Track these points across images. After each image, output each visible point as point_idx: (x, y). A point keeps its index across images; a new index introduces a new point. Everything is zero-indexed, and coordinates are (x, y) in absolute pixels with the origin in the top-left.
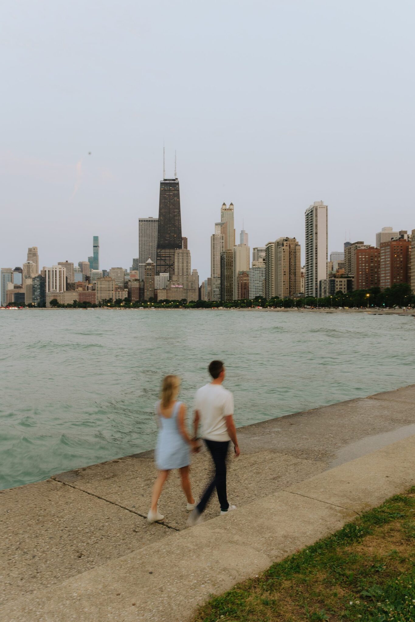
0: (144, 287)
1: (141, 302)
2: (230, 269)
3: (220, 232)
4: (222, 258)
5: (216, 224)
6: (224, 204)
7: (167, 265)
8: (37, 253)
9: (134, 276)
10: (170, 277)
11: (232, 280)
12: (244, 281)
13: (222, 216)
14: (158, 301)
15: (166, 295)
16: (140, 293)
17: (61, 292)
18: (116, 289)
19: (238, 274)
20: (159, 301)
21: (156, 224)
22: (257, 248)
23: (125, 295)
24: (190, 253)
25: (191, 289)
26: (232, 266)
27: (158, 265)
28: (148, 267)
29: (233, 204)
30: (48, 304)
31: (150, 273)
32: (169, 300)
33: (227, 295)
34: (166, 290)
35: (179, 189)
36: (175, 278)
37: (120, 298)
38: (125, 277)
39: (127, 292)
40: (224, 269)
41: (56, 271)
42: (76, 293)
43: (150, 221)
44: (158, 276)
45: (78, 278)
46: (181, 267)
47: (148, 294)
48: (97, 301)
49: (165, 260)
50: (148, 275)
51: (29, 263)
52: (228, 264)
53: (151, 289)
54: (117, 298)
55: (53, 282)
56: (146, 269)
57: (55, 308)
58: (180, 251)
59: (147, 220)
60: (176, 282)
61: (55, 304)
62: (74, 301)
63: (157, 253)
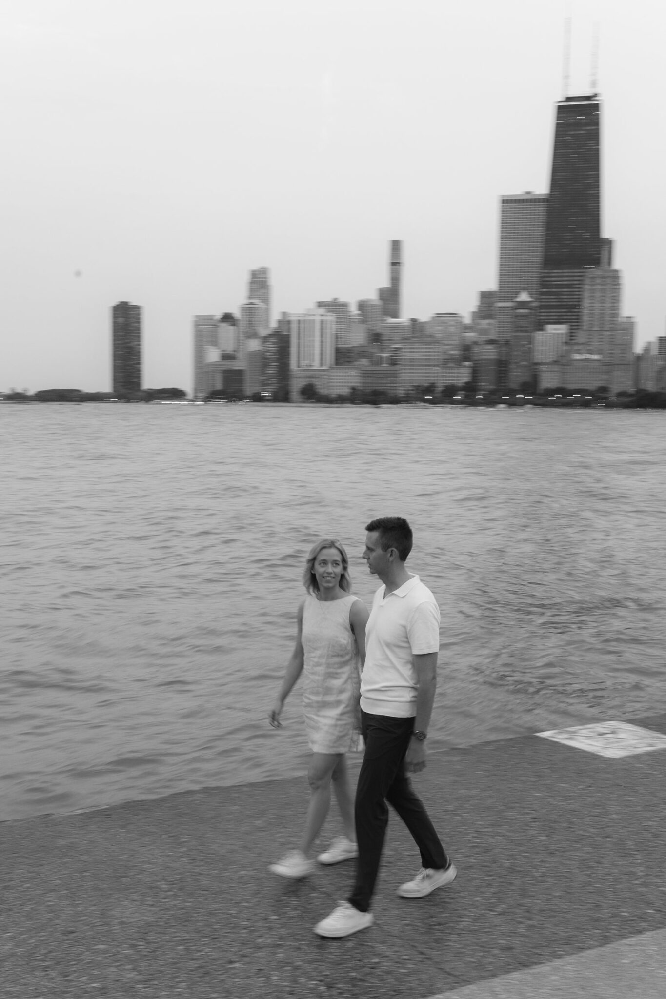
0: (509, 359)
1: (500, 393)
7: (564, 307)
8: (268, 282)
9: (484, 332)
14: (540, 391)
15: (559, 378)
16: (498, 372)
17: (323, 368)
18: (445, 362)
20: (543, 390)
21: (541, 209)
23: (465, 376)
24: (620, 277)
25: (617, 362)
27: (544, 307)
28: (519, 311)
30: (295, 394)
31: (525, 324)
32: (567, 389)
34: (559, 366)
35: (599, 119)
36: (581, 337)
37: (454, 382)
38: (466, 334)
39: (469, 370)
41: (313, 321)
42: (356, 371)
43: (525, 201)
44: (542, 332)
45: (357, 338)
46: (597, 311)
47: (517, 376)
48: (401, 388)
49: (559, 293)
50: (519, 331)
51: (251, 304)
53: (524, 363)
54: (447, 383)
55: (307, 346)
56: (514, 316)
57: (311, 403)
58: (598, 272)
59: (520, 198)
60: (584, 346)
61: (311, 395)
62: (351, 388)
63: (542, 277)
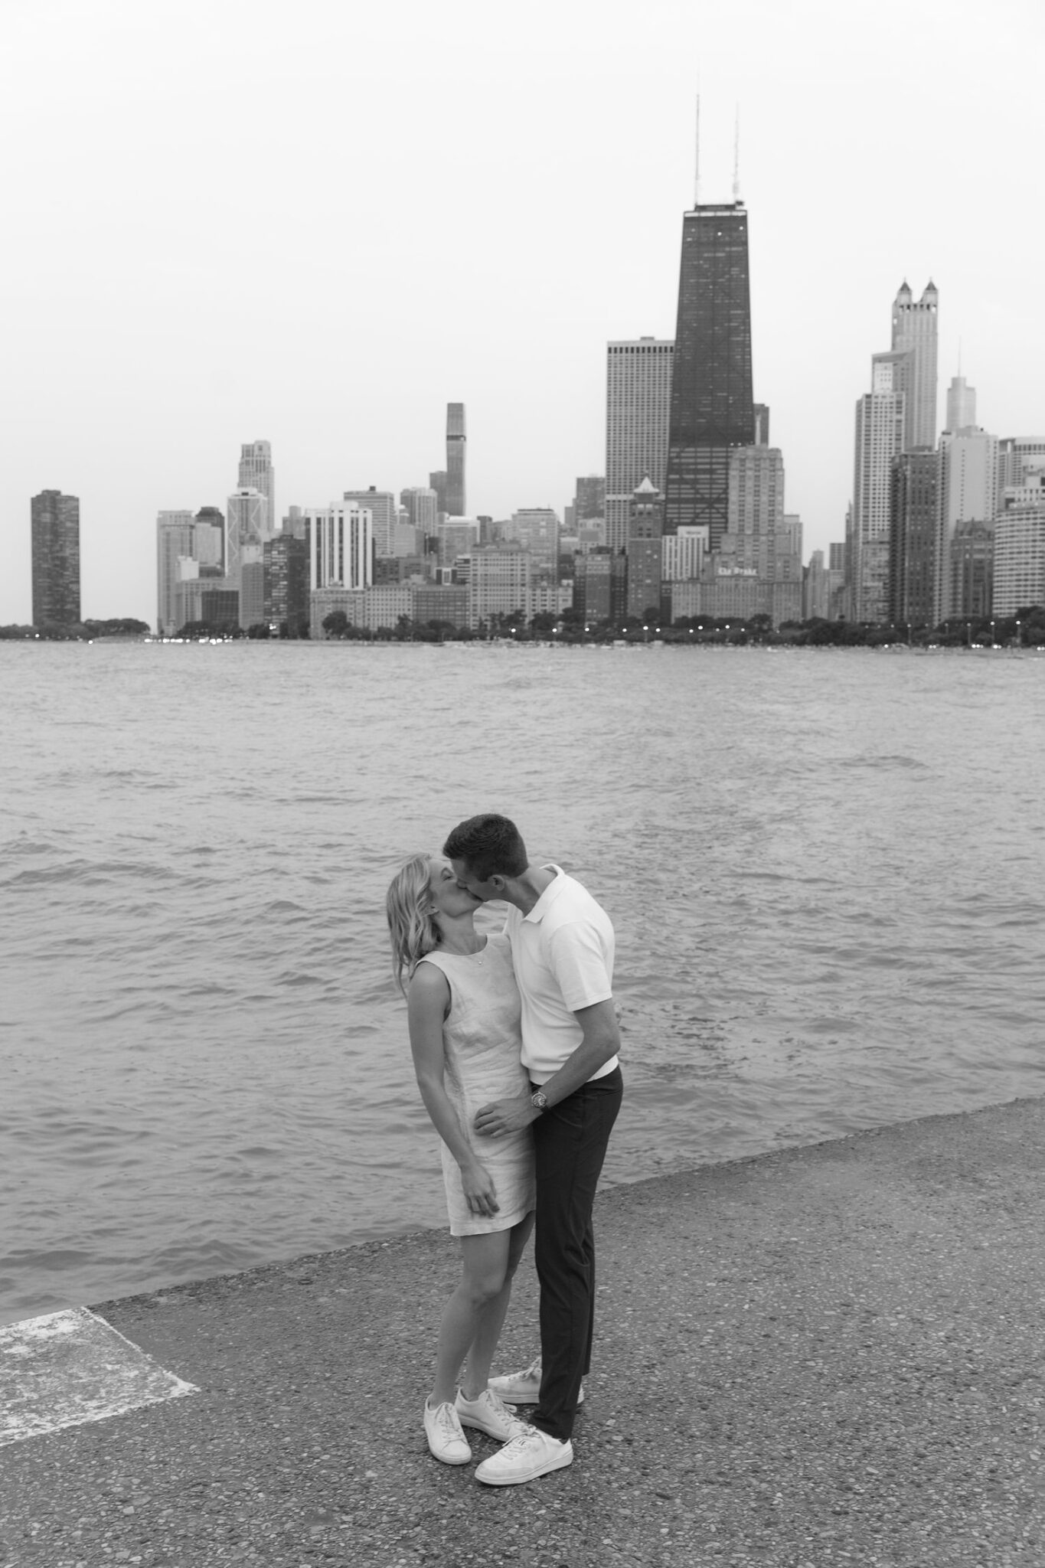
0: (626, 575)
1: (615, 625)
2: (926, 513)
3: (889, 385)
4: (896, 478)
5: (878, 359)
6: (905, 288)
7: (702, 500)
8: (269, 463)
9: (593, 536)
10: (714, 543)
11: (932, 553)
12: (978, 556)
13: (896, 331)
14: (673, 621)
15: (699, 602)
16: (613, 596)
17: (356, 588)
18: (536, 579)
19: (956, 531)
20: (677, 619)
21: (667, 360)
22: (1013, 441)
23: (564, 600)
24: (781, 459)
25: (782, 580)
26: (933, 503)
27: (673, 501)
28: (641, 506)
29: (937, 285)
30: (316, 626)
31: (649, 525)
32: (711, 618)
33: (911, 604)
34: (699, 586)
35: (746, 237)
36: (728, 544)
37: (548, 608)
38: (563, 540)
39: (570, 591)
40: (904, 514)
41: (341, 520)
42: (406, 592)
43: (646, 350)
44: (673, 537)
45: (403, 545)
46: (749, 507)
47: (639, 599)
48: (472, 618)
49: (696, 481)
50: (641, 535)
51: (244, 494)
52: (917, 495)
53: (648, 581)
54: (539, 609)
55: (332, 557)
56: (634, 514)
57: (339, 639)
58: (750, 452)
59: (635, 346)
60: (733, 557)
61: (339, 627)
62: (400, 618)
63: (670, 458)
